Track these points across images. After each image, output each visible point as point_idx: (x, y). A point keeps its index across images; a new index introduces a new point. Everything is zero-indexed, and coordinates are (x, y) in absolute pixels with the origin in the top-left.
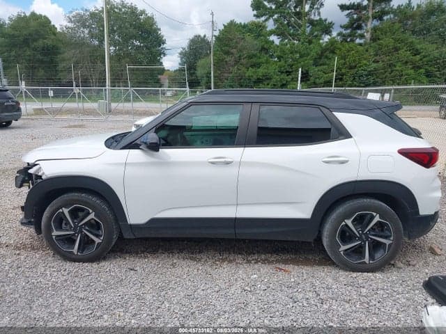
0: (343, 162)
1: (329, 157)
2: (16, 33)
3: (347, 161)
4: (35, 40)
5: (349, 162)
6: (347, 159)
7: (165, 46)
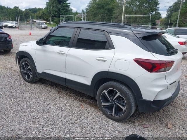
0: (105, 61)
1: (100, 57)
2: (99, 3)
3: (106, 61)
4: (106, 6)
5: (107, 61)
6: (106, 60)
7: (159, 6)
